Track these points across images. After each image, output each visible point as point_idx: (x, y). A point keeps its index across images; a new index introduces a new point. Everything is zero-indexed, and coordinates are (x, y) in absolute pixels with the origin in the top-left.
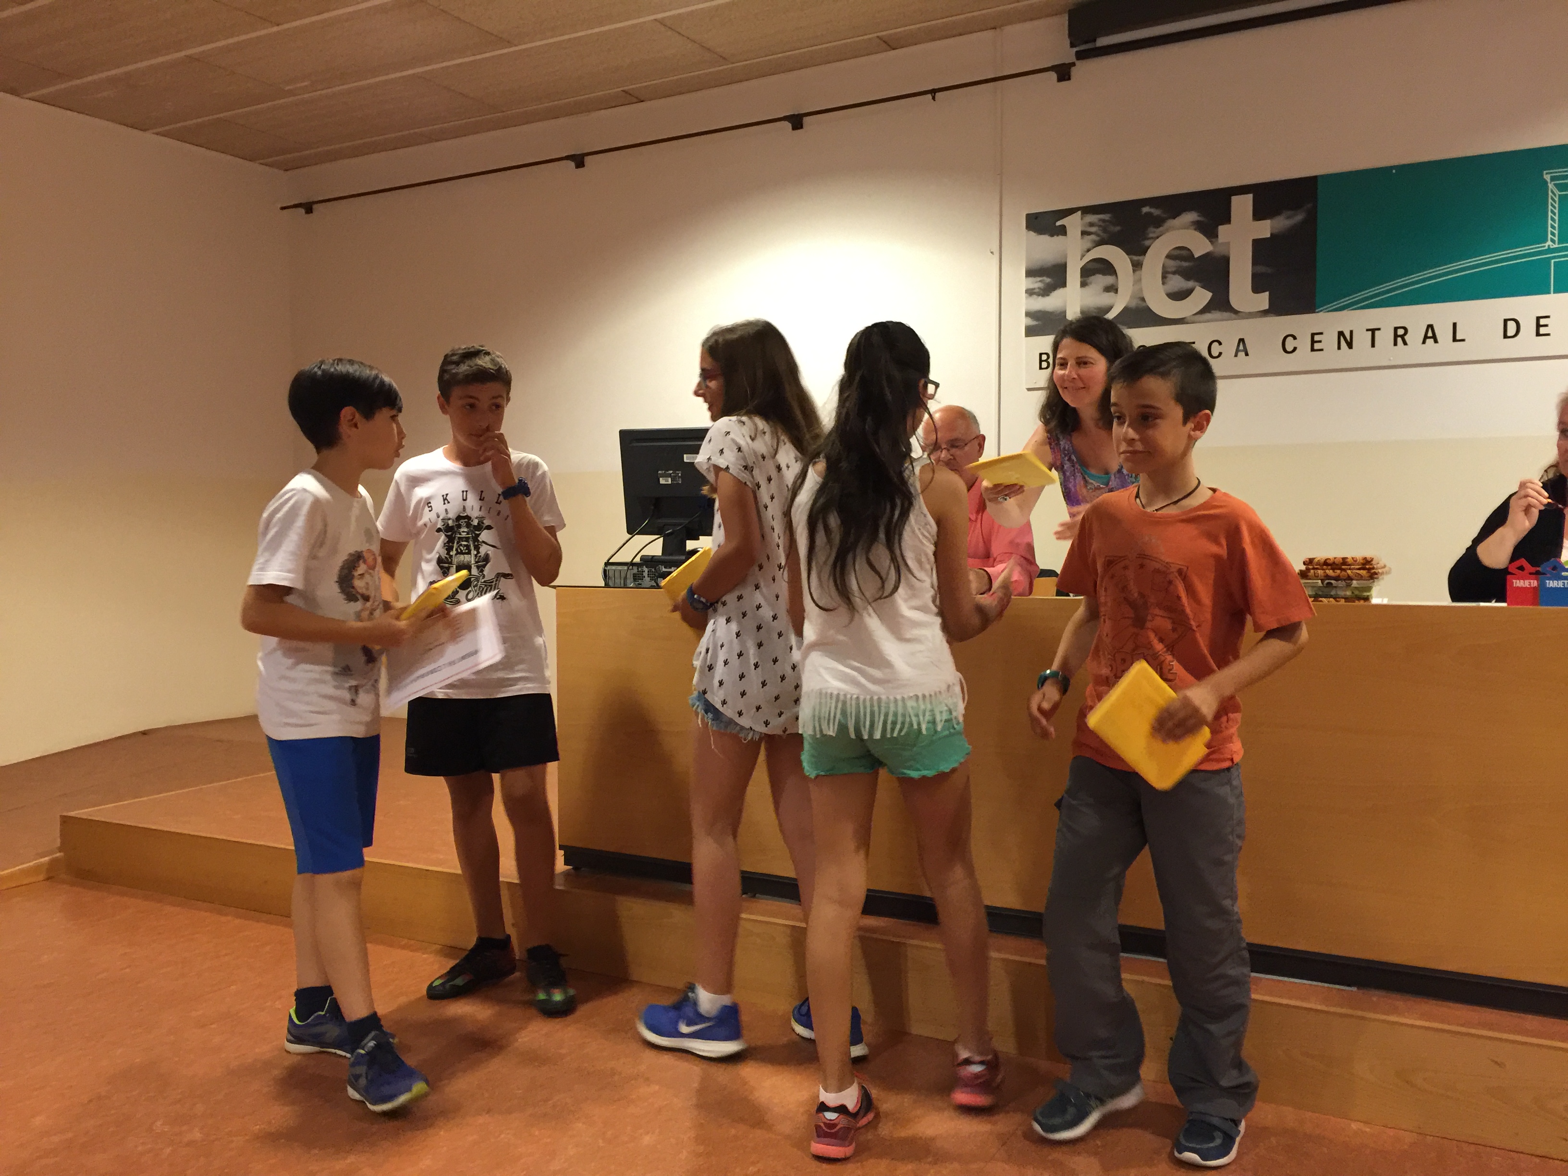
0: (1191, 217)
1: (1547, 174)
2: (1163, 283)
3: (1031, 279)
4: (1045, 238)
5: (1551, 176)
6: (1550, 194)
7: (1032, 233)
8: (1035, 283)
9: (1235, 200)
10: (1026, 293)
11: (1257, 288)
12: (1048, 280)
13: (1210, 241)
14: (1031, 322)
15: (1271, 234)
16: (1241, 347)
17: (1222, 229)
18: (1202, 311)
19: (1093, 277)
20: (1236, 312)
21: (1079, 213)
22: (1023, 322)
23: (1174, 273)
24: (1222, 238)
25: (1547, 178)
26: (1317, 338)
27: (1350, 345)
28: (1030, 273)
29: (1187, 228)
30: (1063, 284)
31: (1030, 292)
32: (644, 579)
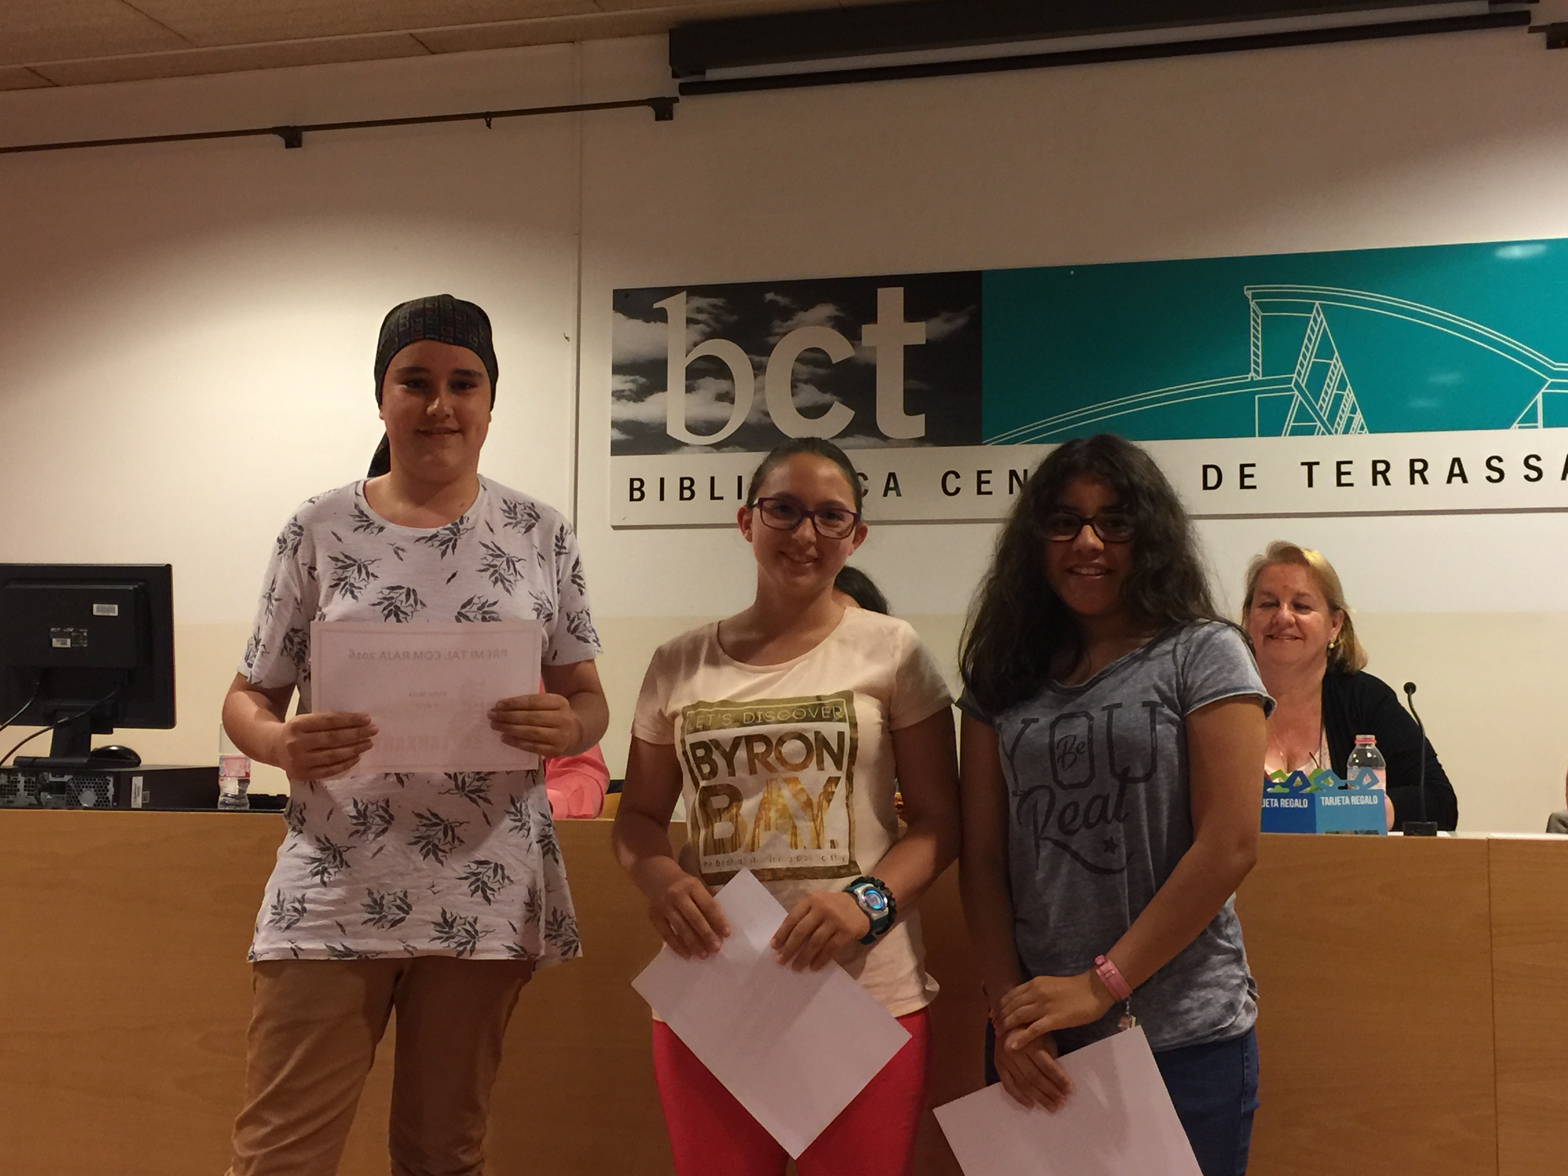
0: (826, 310)
1: (1248, 289)
2: (793, 395)
3: (620, 378)
4: (637, 326)
5: (1252, 293)
6: (1252, 314)
7: (620, 316)
8: (625, 383)
9: (883, 294)
10: (613, 395)
11: (910, 409)
12: (642, 380)
13: (853, 345)
14: (619, 436)
15: (927, 341)
16: (892, 485)
17: (866, 329)
18: (845, 433)
19: (701, 381)
20: (885, 438)
21: (685, 293)
22: (608, 434)
23: (806, 382)
24: (865, 342)
25: (1249, 294)
26: (984, 477)
27: (1024, 489)
28: (618, 369)
29: (821, 324)
30: (664, 388)
31: (618, 395)
32: (18, 793)
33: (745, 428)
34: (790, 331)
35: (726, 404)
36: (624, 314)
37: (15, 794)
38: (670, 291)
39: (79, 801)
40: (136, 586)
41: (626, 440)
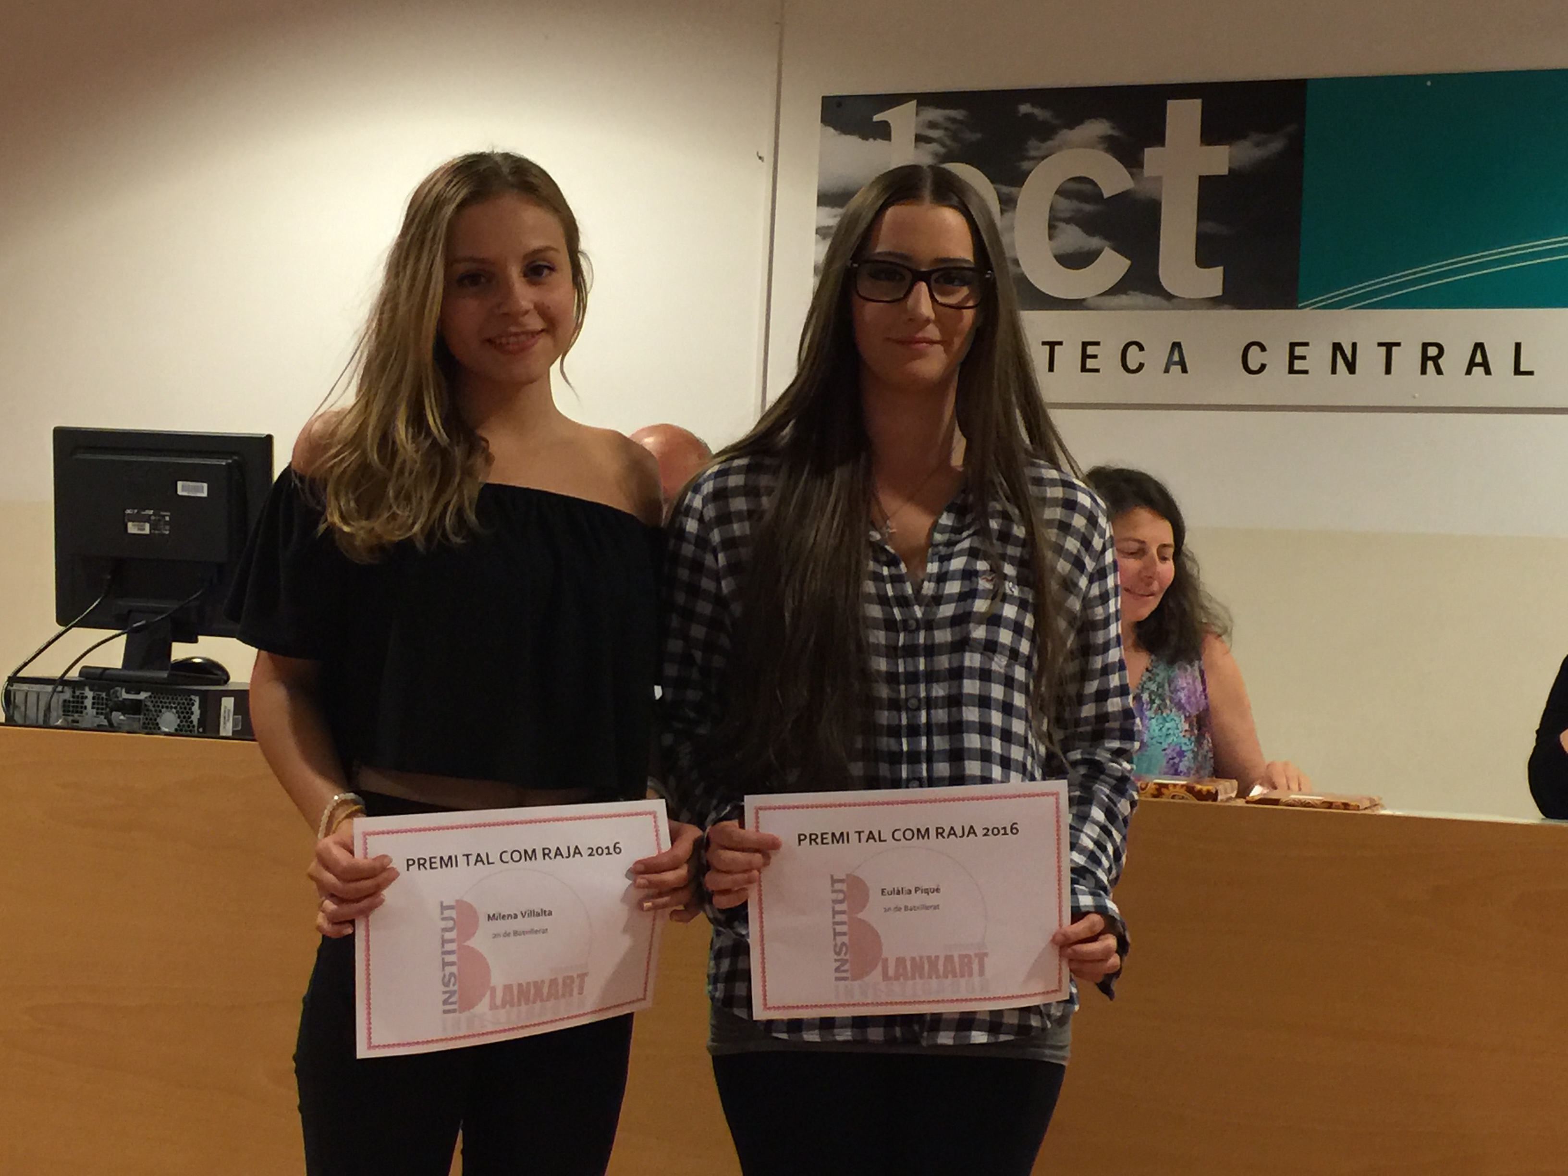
0: (1098, 128)
2: (1051, 237)
3: (826, 210)
4: (852, 142)
7: (831, 130)
8: (833, 218)
9: (1173, 106)
10: (817, 233)
11: (1204, 260)
13: (1132, 175)
15: (1230, 170)
16: (1176, 358)
17: (1150, 154)
18: (1115, 291)
20: (1169, 297)
21: (915, 102)
23: (1069, 221)
24: (1149, 169)
26: (1299, 351)
27: (1351, 367)
28: (825, 199)
29: (1091, 146)
31: (824, 233)
32: (85, 711)
34: (1050, 155)
36: (835, 128)
37: (81, 712)
38: (895, 100)
39: (157, 724)
40: (230, 461)
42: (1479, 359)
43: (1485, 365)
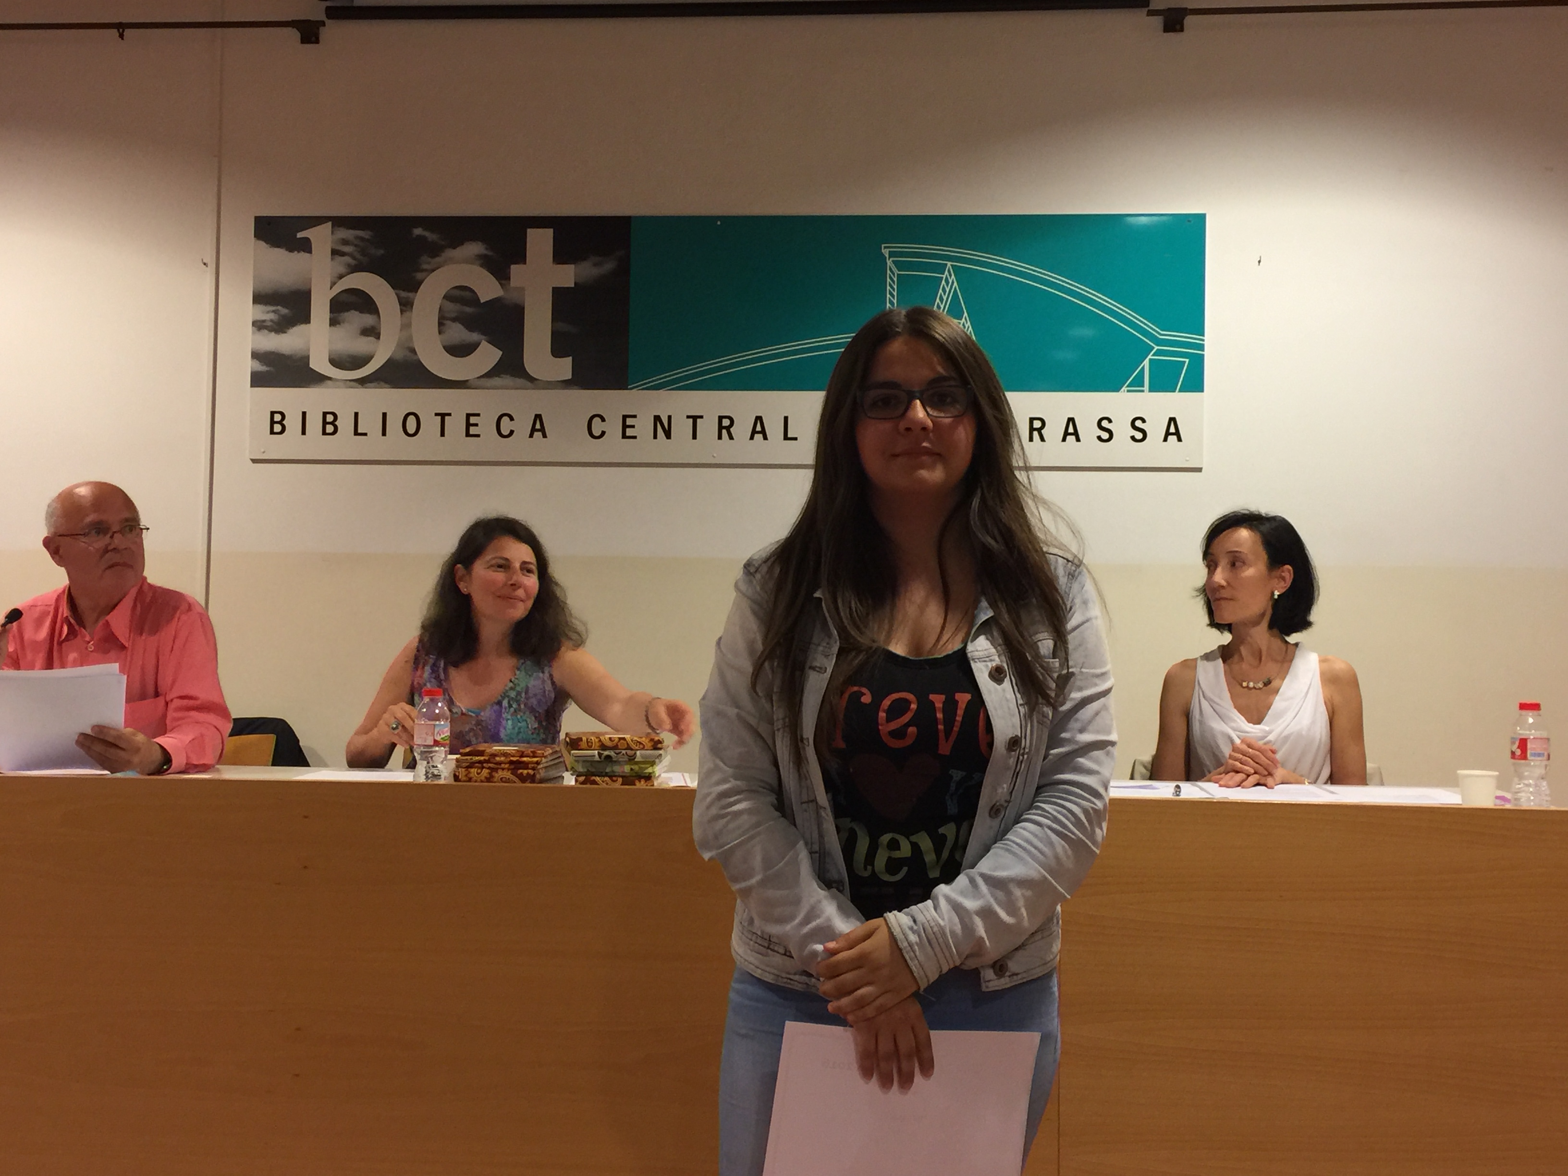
0: (474, 248)
1: (885, 247)
2: (440, 333)
3: (261, 308)
4: (280, 253)
5: (889, 251)
6: (888, 272)
7: (262, 244)
8: (266, 314)
9: (532, 234)
10: (253, 325)
11: (557, 351)
12: (284, 311)
13: (501, 284)
14: (260, 367)
15: (575, 284)
16: (538, 426)
17: (514, 268)
18: (489, 375)
19: (346, 315)
20: (532, 379)
21: (330, 224)
22: (248, 366)
23: (454, 320)
24: (514, 282)
25: (886, 252)
26: (629, 421)
27: (668, 435)
28: (259, 299)
29: (467, 261)
30: (307, 320)
31: (259, 325)
33: (390, 363)
34: (438, 268)
35: (372, 339)
36: (267, 242)
38: (315, 221)
41: (267, 371)
42: (759, 428)
43: (763, 432)
